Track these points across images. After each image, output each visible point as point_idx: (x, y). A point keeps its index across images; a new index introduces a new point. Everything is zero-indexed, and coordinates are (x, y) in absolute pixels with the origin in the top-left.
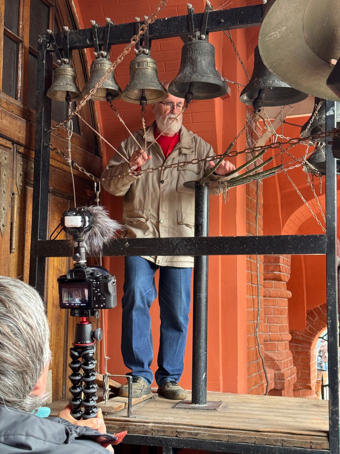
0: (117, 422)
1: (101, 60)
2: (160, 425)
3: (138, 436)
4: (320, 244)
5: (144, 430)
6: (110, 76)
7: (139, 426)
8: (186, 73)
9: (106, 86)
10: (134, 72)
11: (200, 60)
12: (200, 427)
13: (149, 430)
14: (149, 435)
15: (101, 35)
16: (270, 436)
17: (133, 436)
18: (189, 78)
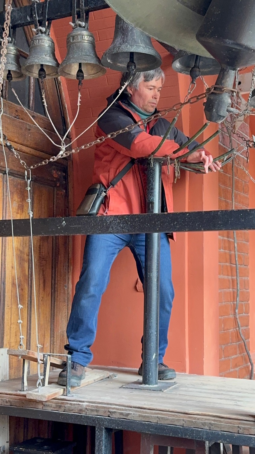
0: (55, 400)
1: (39, 36)
2: (93, 404)
5: (79, 409)
6: (47, 52)
7: (74, 404)
8: (116, 44)
10: (70, 46)
11: (131, 29)
12: (131, 407)
13: (83, 409)
14: (83, 414)
15: (40, 10)
16: (198, 419)
18: (118, 49)
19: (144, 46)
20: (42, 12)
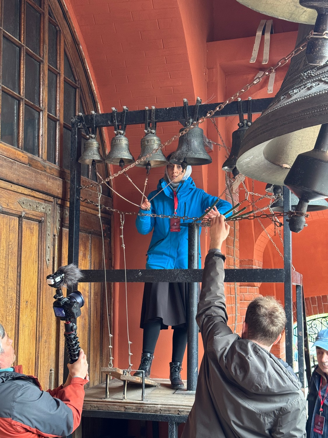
0: (134, 404)
1: (120, 137)
2: (166, 406)
3: (150, 414)
4: (280, 275)
5: (154, 410)
6: (126, 149)
7: (151, 407)
8: (183, 150)
9: (124, 156)
10: (145, 147)
11: (194, 141)
13: (158, 410)
14: (158, 413)
15: (119, 118)
17: (147, 414)
18: (186, 155)
19: (203, 153)
20: (121, 120)
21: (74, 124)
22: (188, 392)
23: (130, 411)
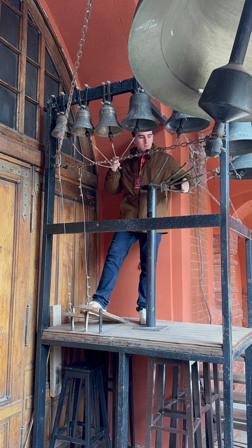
0: (92, 336)
1: (82, 111)
2: (117, 338)
3: (104, 345)
4: (217, 220)
5: (108, 342)
6: (87, 120)
7: (105, 339)
8: (131, 114)
9: (85, 126)
11: (140, 105)
12: (141, 340)
13: (111, 342)
14: (111, 345)
15: (83, 95)
16: (185, 347)
17: (102, 345)
18: (132, 117)
19: (148, 115)
20: (84, 97)
21: (49, 105)
22: (147, 328)
23: (89, 342)
